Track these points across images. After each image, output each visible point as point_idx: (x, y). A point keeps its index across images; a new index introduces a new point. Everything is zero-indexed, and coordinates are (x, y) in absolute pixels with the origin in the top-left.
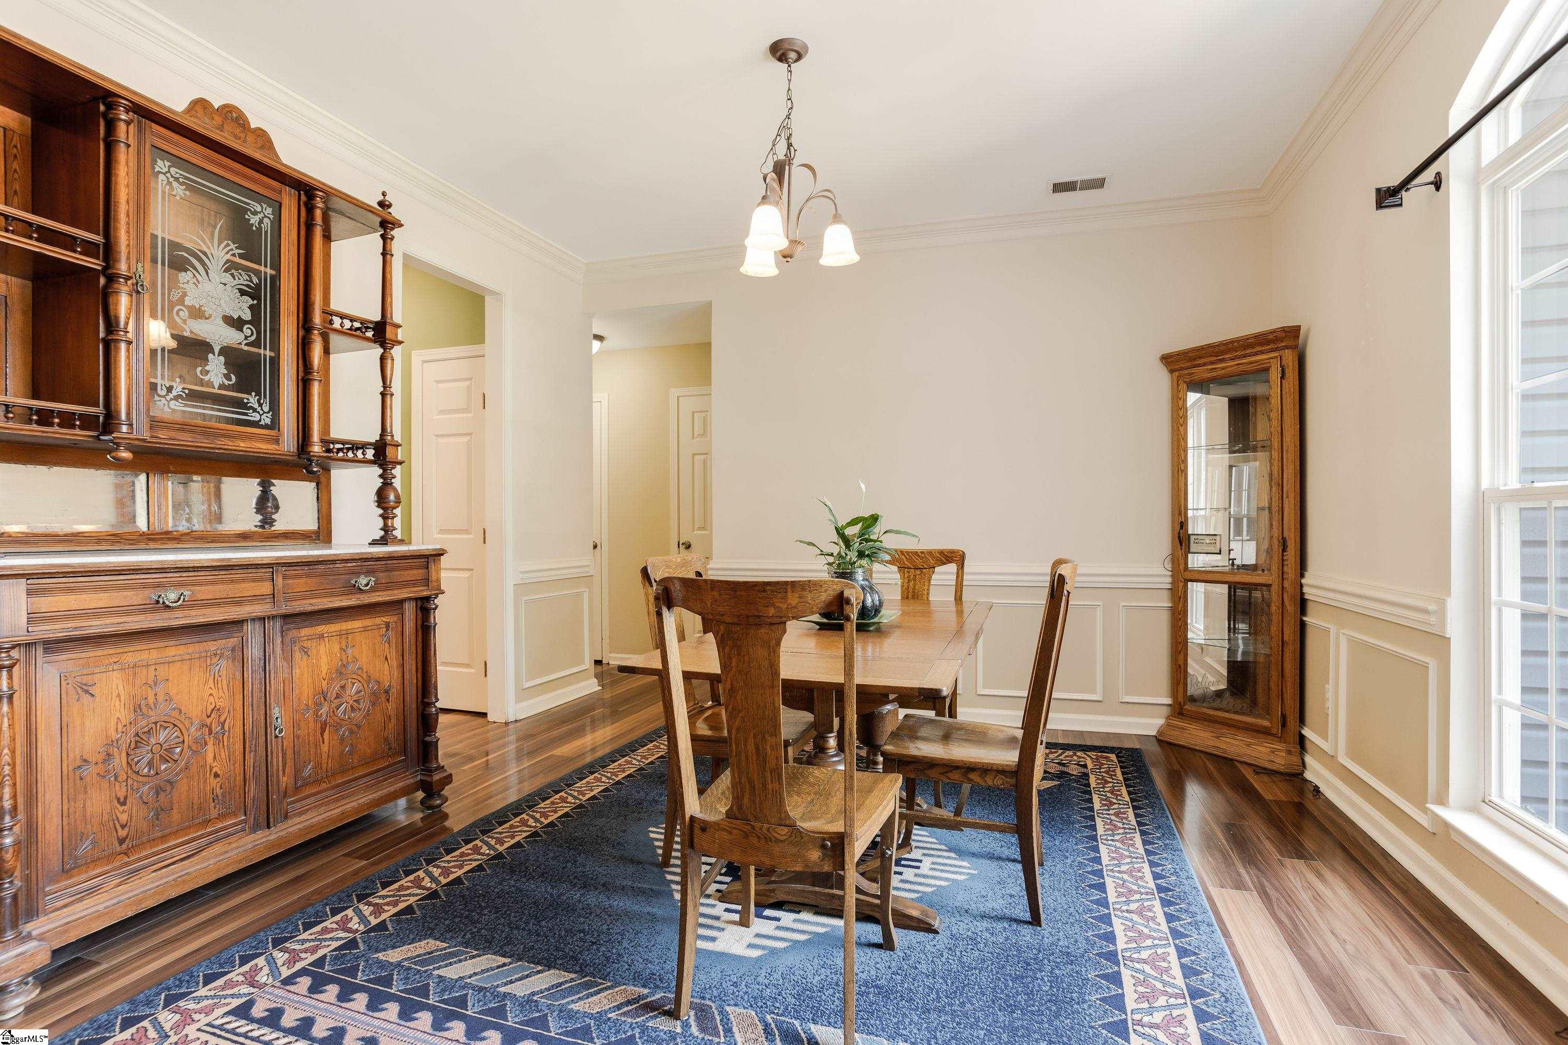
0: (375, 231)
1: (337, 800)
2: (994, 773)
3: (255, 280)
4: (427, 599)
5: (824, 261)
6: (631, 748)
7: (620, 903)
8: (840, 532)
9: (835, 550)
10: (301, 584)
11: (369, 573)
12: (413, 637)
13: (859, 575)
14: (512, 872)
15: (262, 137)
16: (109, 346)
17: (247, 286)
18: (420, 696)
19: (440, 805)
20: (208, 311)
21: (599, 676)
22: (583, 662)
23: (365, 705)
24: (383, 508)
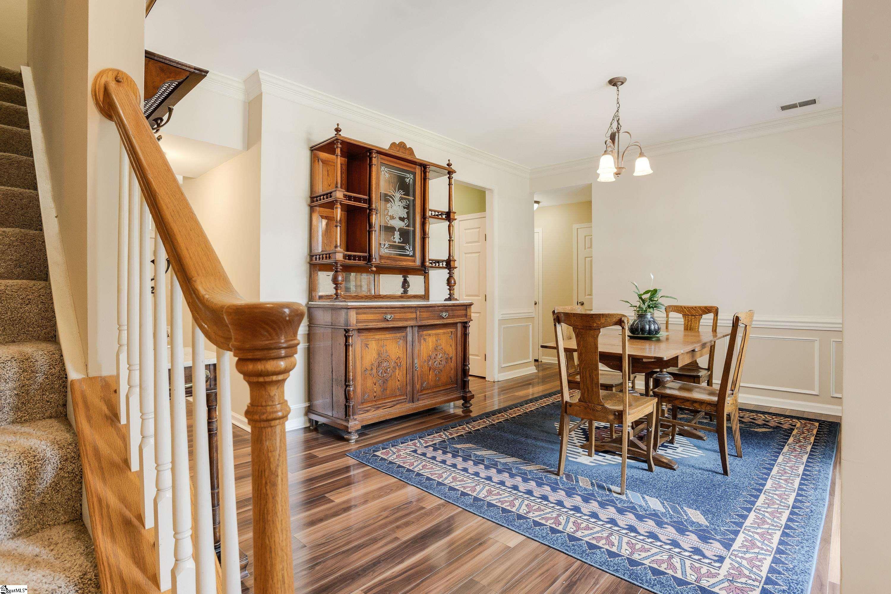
0: (446, 175)
1: (434, 397)
2: (706, 405)
3: (408, 203)
4: (466, 323)
5: (635, 174)
6: (550, 395)
7: (539, 443)
8: (641, 298)
9: (638, 304)
10: (425, 315)
11: (446, 311)
12: (460, 338)
13: (649, 316)
14: (499, 430)
15: (411, 150)
16: (370, 232)
17: (406, 205)
18: (463, 362)
19: (469, 407)
20: (395, 216)
21: (537, 367)
22: (529, 358)
23: (443, 363)
24: (449, 286)
